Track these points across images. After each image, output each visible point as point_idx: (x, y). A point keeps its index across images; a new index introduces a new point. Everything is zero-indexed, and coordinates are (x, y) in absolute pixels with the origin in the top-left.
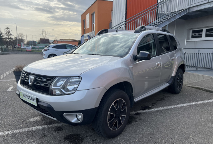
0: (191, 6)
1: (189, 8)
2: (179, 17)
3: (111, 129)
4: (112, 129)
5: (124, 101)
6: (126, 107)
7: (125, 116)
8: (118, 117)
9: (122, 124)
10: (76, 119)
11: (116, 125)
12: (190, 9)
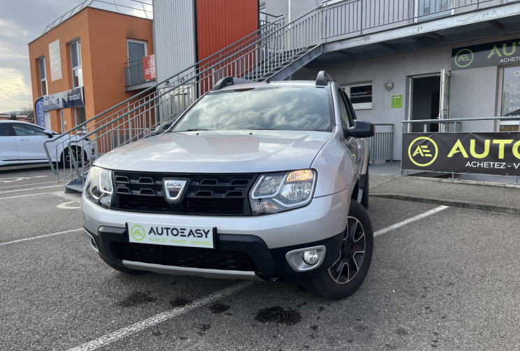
0: (329, 40)
1: (323, 45)
2: (308, 62)
3: (336, 281)
4: (339, 280)
5: (358, 221)
6: (364, 234)
7: (364, 252)
8: (349, 256)
9: (358, 269)
10: (304, 264)
11: (344, 273)
12: (327, 46)
